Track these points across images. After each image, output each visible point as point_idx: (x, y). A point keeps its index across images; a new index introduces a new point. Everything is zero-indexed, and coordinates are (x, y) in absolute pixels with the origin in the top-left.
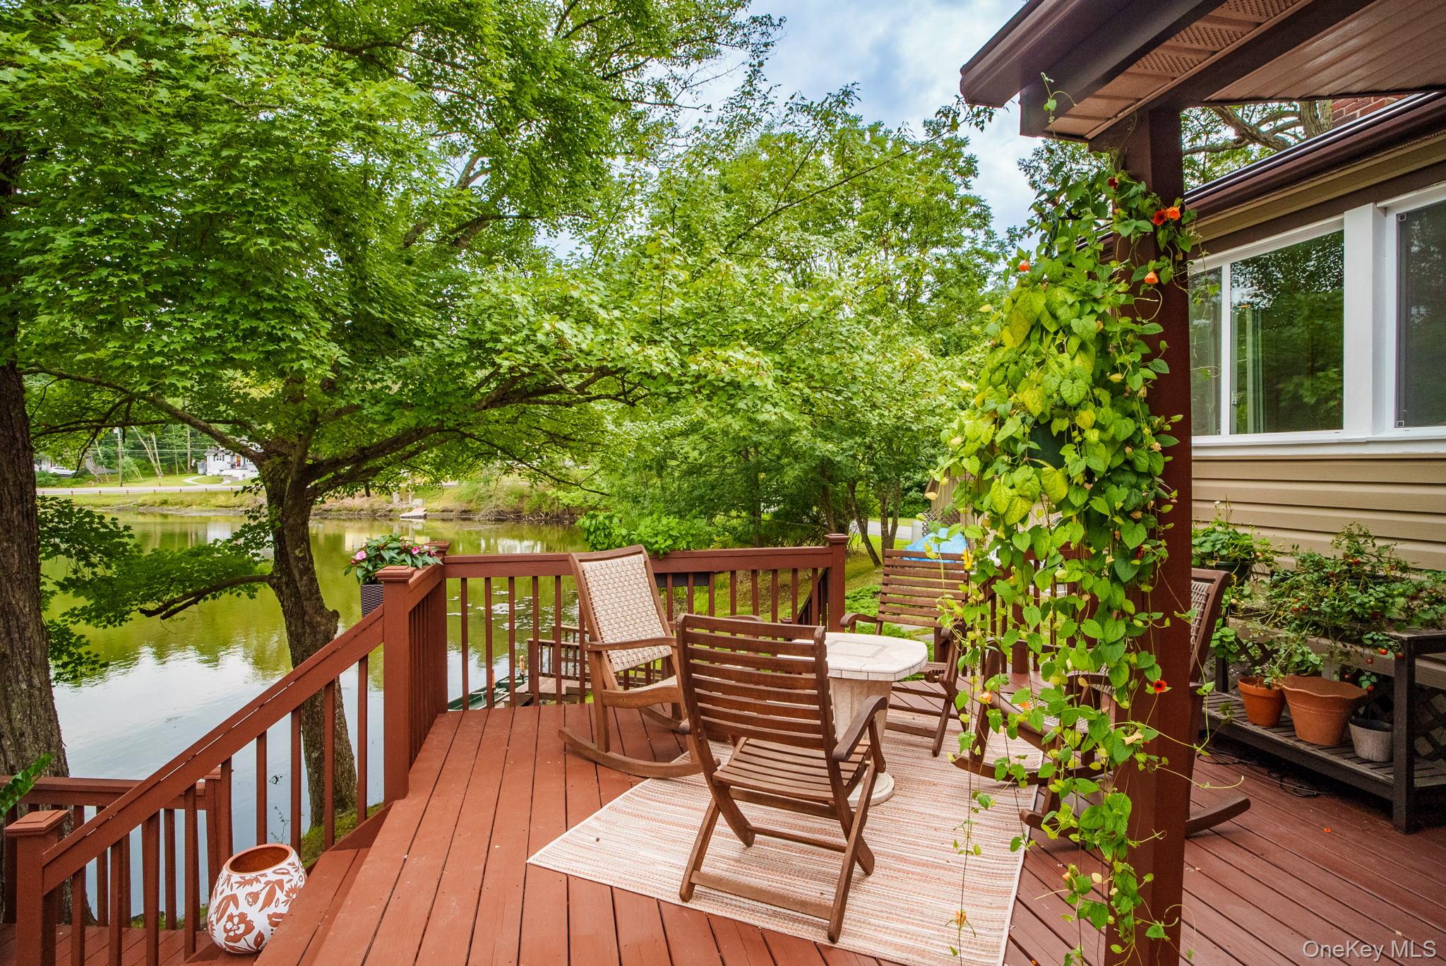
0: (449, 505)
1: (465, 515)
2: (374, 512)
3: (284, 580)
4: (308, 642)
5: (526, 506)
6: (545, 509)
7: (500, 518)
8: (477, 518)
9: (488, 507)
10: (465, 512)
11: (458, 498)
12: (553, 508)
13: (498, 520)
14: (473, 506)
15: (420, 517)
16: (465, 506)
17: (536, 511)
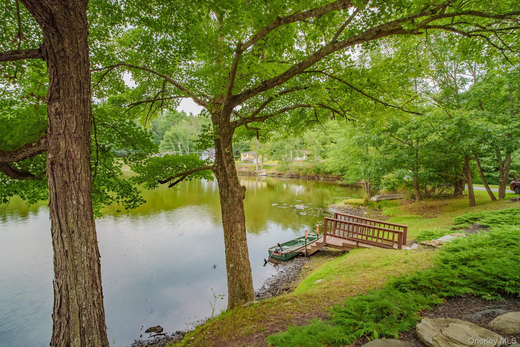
0: (274, 172)
1: (280, 175)
2: (250, 173)
3: (219, 167)
4: (230, 202)
5: (301, 173)
6: (308, 174)
7: (292, 177)
8: (284, 176)
9: (287, 173)
10: (279, 174)
11: (277, 169)
12: (312, 174)
13: (291, 178)
14: (282, 172)
15: (264, 175)
16: (280, 172)
17: (305, 175)
